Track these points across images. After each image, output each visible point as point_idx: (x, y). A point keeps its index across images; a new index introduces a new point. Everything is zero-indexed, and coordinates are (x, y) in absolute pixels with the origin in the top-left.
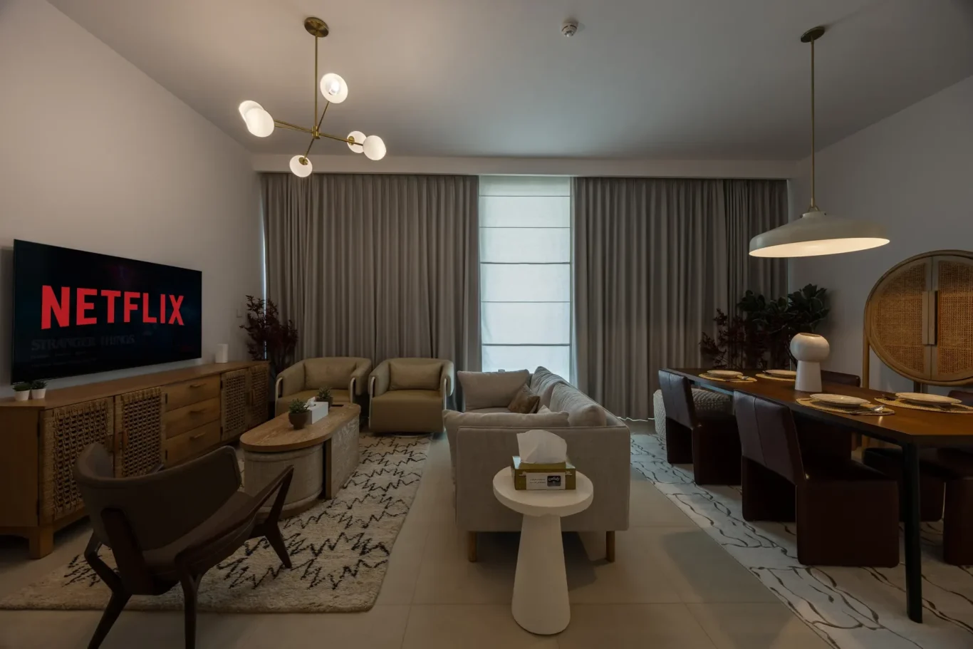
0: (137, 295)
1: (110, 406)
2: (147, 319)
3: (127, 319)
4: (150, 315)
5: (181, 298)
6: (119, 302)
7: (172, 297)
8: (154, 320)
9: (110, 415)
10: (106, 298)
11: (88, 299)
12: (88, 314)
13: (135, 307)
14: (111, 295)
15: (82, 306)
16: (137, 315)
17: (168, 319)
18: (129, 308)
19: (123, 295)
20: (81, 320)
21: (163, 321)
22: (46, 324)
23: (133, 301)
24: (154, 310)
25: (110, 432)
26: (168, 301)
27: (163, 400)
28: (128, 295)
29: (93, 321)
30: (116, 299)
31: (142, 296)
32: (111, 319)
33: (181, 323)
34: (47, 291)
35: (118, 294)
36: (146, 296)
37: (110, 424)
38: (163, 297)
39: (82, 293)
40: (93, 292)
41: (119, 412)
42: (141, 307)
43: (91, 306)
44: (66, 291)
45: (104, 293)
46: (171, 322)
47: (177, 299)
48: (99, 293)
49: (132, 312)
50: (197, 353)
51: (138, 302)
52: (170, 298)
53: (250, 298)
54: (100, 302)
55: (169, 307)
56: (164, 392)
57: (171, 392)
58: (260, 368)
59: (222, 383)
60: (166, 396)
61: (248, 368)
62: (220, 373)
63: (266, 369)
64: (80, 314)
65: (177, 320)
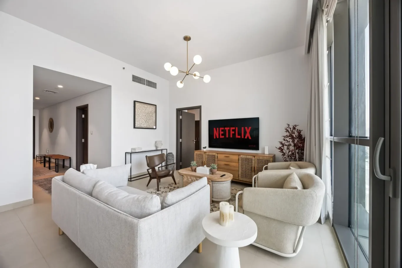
0: (234, 128)
2: (237, 136)
3: (231, 136)
4: (238, 135)
5: (250, 128)
6: (229, 131)
7: (246, 128)
8: (239, 137)
10: (226, 130)
11: (222, 131)
12: (222, 135)
13: (233, 132)
14: (227, 129)
16: (234, 135)
17: (244, 137)
18: (232, 132)
19: (230, 129)
20: (221, 137)
21: (243, 137)
22: (215, 138)
23: (233, 130)
24: (240, 134)
26: (245, 129)
28: (232, 128)
29: (223, 137)
30: (228, 130)
31: (235, 128)
32: (227, 137)
33: (250, 138)
34: (215, 129)
36: (237, 128)
37: (204, 158)
38: (243, 128)
39: (221, 129)
40: (223, 129)
41: (206, 156)
42: (235, 132)
43: (223, 133)
44: (218, 129)
45: (226, 128)
46: (246, 138)
47: (248, 128)
48: (224, 128)
50: (257, 148)
51: (235, 130)
54: (225, 132)
55: (245, 133)
56: (217, 155)
57: (219, 155)
58: (263, 158)
59: (239, 158)
60: (217, 156)
61: (255, 156)
62: (239, 155)
63: (269, 160)
64: (221, 135)
65: (248, 137)
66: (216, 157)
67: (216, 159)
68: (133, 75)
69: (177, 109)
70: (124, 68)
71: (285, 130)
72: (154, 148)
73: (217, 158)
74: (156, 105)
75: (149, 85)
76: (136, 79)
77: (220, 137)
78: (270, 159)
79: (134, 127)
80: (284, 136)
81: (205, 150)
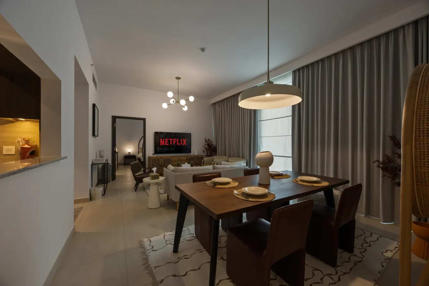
0: (176, 139)
1: (161, 159)
2: (178, 144)
3: (174, 144)
4: (179, 143)
6: (173, 141)
7: (183, 139)
8: (179, 144)
9: (160, 161)
11: (167, 140)
12: (167, 143)
13: (175, 142)
14: (171, 140)
15: (166, 142)
17: (182, 144)
18: (174, 142)
21: (181, 144)
22: (161, 145)
23: (175, 141)
24: (180, 142)
25: (160, 163)
26: (183, 140)
27: (171, 160)
28: (174, 139)
29: (168, 144)
32: (171, 144)
33: (186, 145)
34: (161, 139)
35: (172, 139)
36: (178, 139)
37: (161, 162)
38: (181, 140)
39: (166, 139)
40: (168, 139)
41: (162, 160)
42: (177, 142)
43: (168, 142)
44: (164, 139)
45: (170, 139)
46: (183, 144)
47: (185, 140)
49: (175, 143)
50: (190, 152)
53: (206, 139)
54: (169, 141)
55: (183, 142)
56: (171, 158)
57: (173, 158)
59: (186, 159)
64: (166, 143)
65: (185, 144)
68: (93, 74)
69: (112, 116)
74: (98, 110)
75: (95, 86)
76: (94, 78)
77: (166, 145)
79: (93, 135)
81: (155, 156)
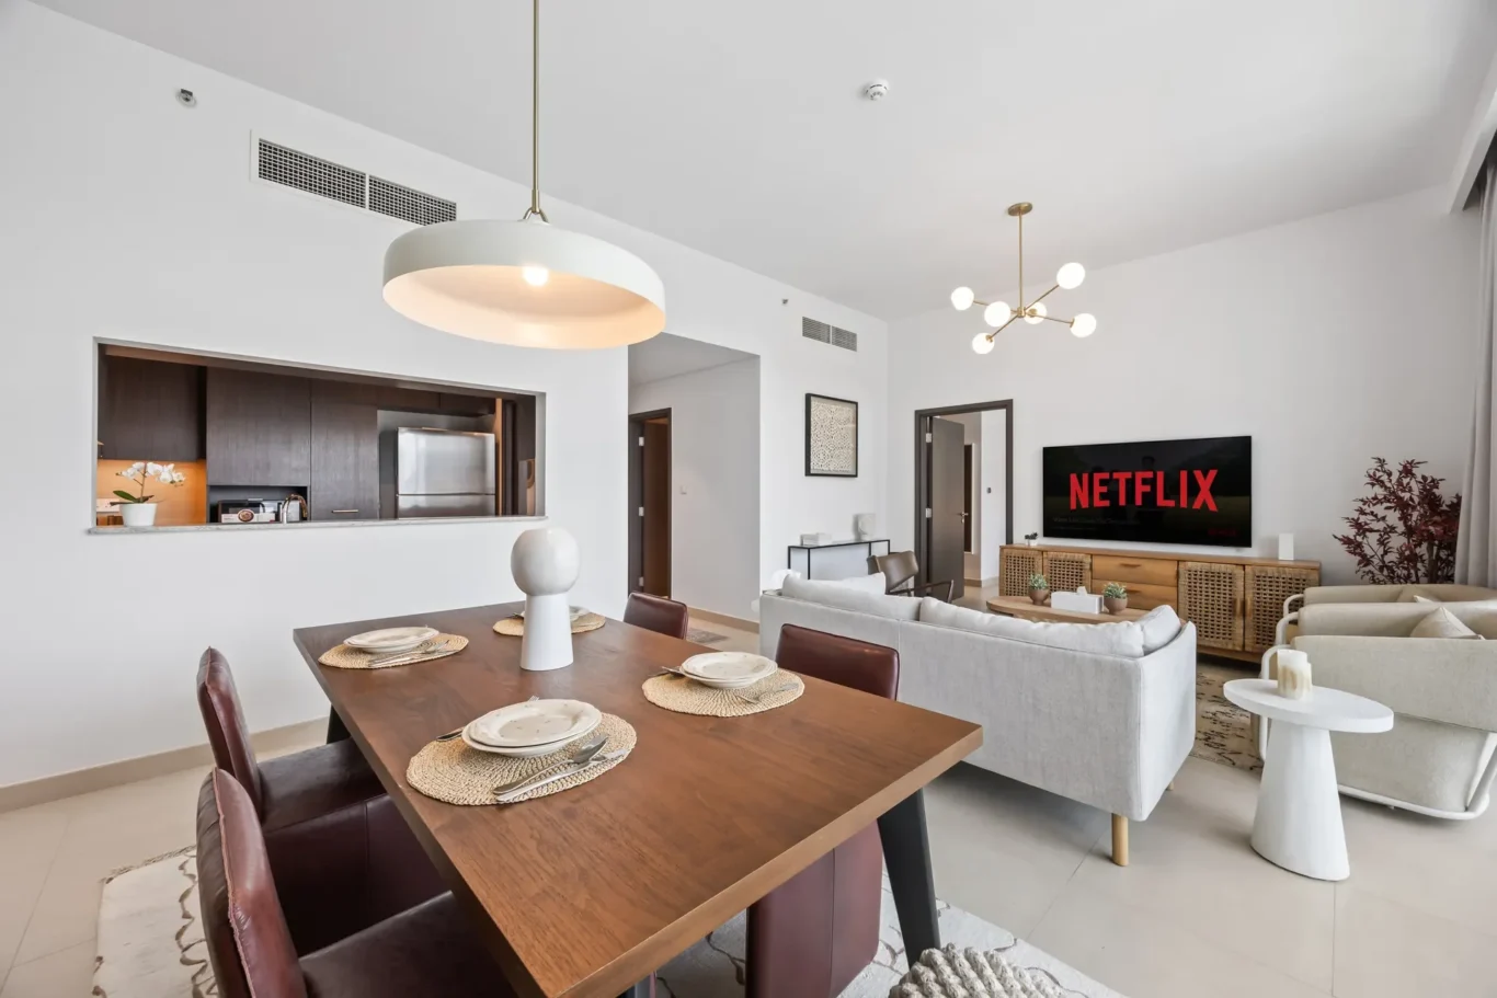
0: (1149, 475)
1: (1039, 559)
3: (1139, 502)
4: (1166, 497)
5: (1213, 473)
6: (1131, 483)
7: (1198, 474)
8: (1171, 503)
10: (1117, 480)
11: (1103, 482)
12: (1103, 496)
13: (1148, 488)
14: (1121, 476)
15: (1098, 489)
16: (1150, 498)
17: (1190, 502)
18: (1140, 489)
19: (1134, 476)
20: (1098, 503)
21: (1184, 503)
22: (1073, 506)
23: (1145, 482)
24: (1172, 490)
26: (1191, 478)
28: (1140, 475)
29: (1107, 503)
30: (1127, 481)
31: (1155, 475)
32: (1122, 502)
33: (1213, 509)
34: (1073, 477)
35: (1129, 475)
36: (1160, 475)
38: (1184, 473)
39: (1097, 477)
40: (1106, 476)
41: (1046, 562)
42: (1154, 487)
43: (1104, 489)
44: (1085, 476)
45: (1115, 475)
46: (1197, 505)
47: (1205, 474)
48: (1111, 475)
49: (1145, 495)
50: (1242, 537)
51: (1152, 482)
52: (1194, 477)
54: (1113, 486)
55: (1194, 490)
56: (1088, 560)
57: (1098, 562)
58: (1278, 572)
59: (1178, 572)
60: (1091, 565)
61: (1244, 566)
62: (1179, 561)
63: (1304, 577)
64: (1096, 497)
66: (1088, 567)
67: (1087, 574)
68: (804, 319)
69: (917, 412)
70: (785, 302)
71: (1368, 480)
72: (851, 538)
73: (1091, 569)
74: (856, 404)
75: (837, 343)
76: (812, 329)
77: (1095, 505)
78: (1307, 575)
79: (808, 473)
80: (1362, 500)
81: (1034, 543)
